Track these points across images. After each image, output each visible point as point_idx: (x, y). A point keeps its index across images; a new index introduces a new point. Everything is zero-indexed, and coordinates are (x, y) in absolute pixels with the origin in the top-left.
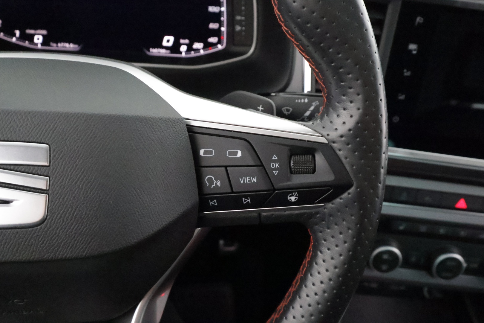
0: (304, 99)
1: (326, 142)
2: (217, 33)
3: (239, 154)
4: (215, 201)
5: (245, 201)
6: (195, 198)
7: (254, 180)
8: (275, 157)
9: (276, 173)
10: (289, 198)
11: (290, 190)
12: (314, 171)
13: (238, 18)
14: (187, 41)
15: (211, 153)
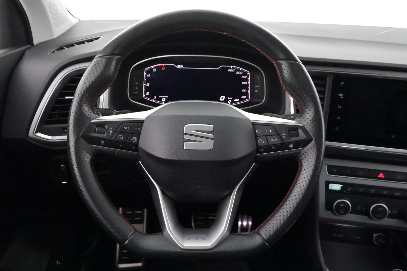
0: (292, 117)
1: (302, 125)
2: (246, 94)
3: (271, 131)
4: (262, 149)
5: (273, 148)
6: (255, 147)
7: (277, 140)
8: (284, 132)
9: (284, 137)
10: (290, 146)
11: (290, 143)
12: (298, 136)
13: (257, 86)
14: (231, 98)
15: (260, 131)
